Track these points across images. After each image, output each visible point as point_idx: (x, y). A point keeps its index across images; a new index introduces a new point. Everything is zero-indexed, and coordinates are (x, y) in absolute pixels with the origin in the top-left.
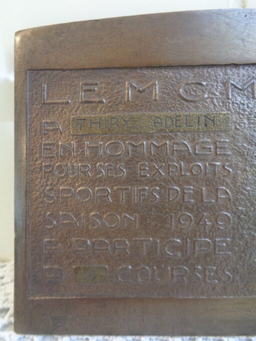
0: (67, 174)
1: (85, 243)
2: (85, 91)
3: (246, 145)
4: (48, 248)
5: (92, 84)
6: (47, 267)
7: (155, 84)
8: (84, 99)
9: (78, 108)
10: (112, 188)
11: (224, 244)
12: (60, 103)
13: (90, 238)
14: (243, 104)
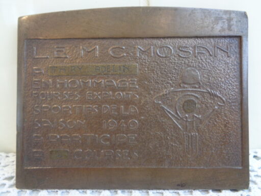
0: (46, 98)
1: (56, 137)
2: (57, 51)
3: (146, 83)
4: (36, 139)
5: (61, 48)
6: (35, 150)
7: (96, 48)
8: (56, 56)
9: (53, 61)
10: (72, 106)
11: (134, 138)
12: (43, 58)
13: (59, 134)
14: (145, 59)
